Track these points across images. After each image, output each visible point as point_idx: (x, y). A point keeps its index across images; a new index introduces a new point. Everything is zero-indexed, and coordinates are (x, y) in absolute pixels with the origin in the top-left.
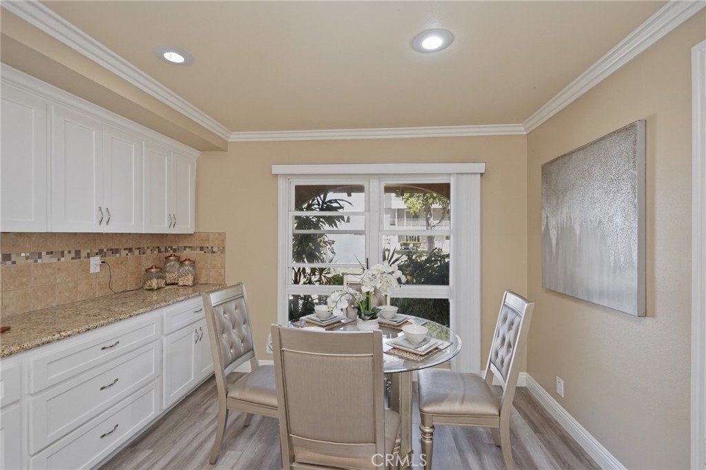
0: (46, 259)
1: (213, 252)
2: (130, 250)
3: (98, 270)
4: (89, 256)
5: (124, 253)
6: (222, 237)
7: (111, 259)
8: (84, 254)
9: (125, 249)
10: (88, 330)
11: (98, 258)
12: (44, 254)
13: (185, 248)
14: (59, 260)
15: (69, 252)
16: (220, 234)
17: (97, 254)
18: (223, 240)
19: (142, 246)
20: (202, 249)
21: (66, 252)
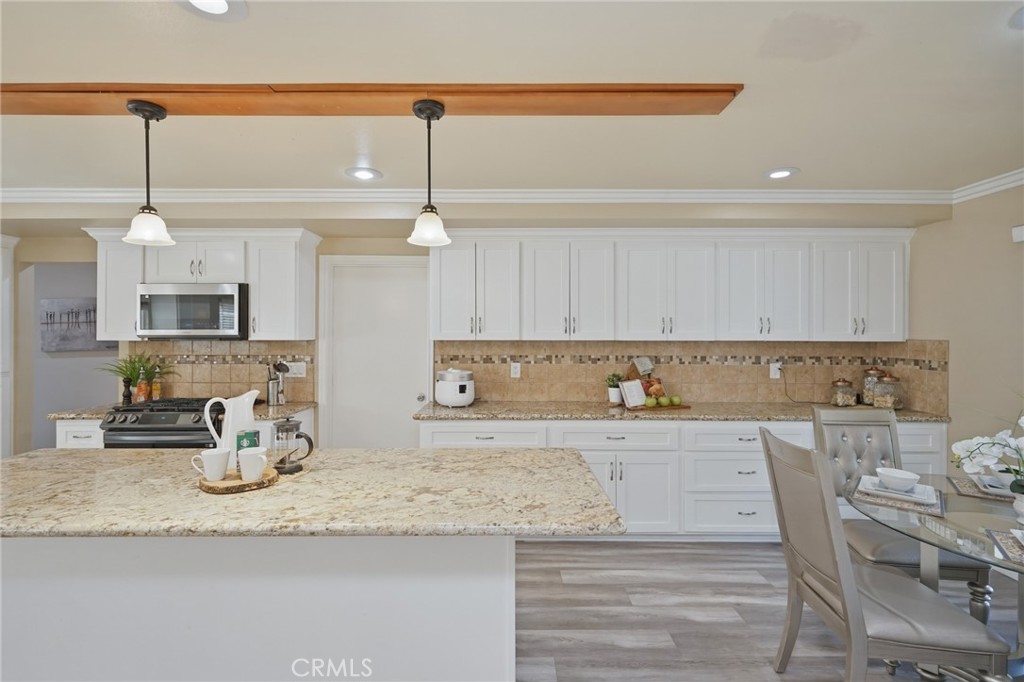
0: (730, 362)
1: (931, 368)
2: (818, 359)
3: (778, 376)
4: (768, 362)
5: (809, 362)
6: (943, 347)
7: (792, 367)
8: (763, 360)
9: (811, 358)
10: (727, 420)
11: (778, 365)
12: (729, 357)
13: (897, 360)
14: (741, 363)
15: (750, 358)
16: (940, 342)
17: (777, 361)
18: (945, 353)
19: (834, 355)
20: (917, 363)
21: (747, 358)
